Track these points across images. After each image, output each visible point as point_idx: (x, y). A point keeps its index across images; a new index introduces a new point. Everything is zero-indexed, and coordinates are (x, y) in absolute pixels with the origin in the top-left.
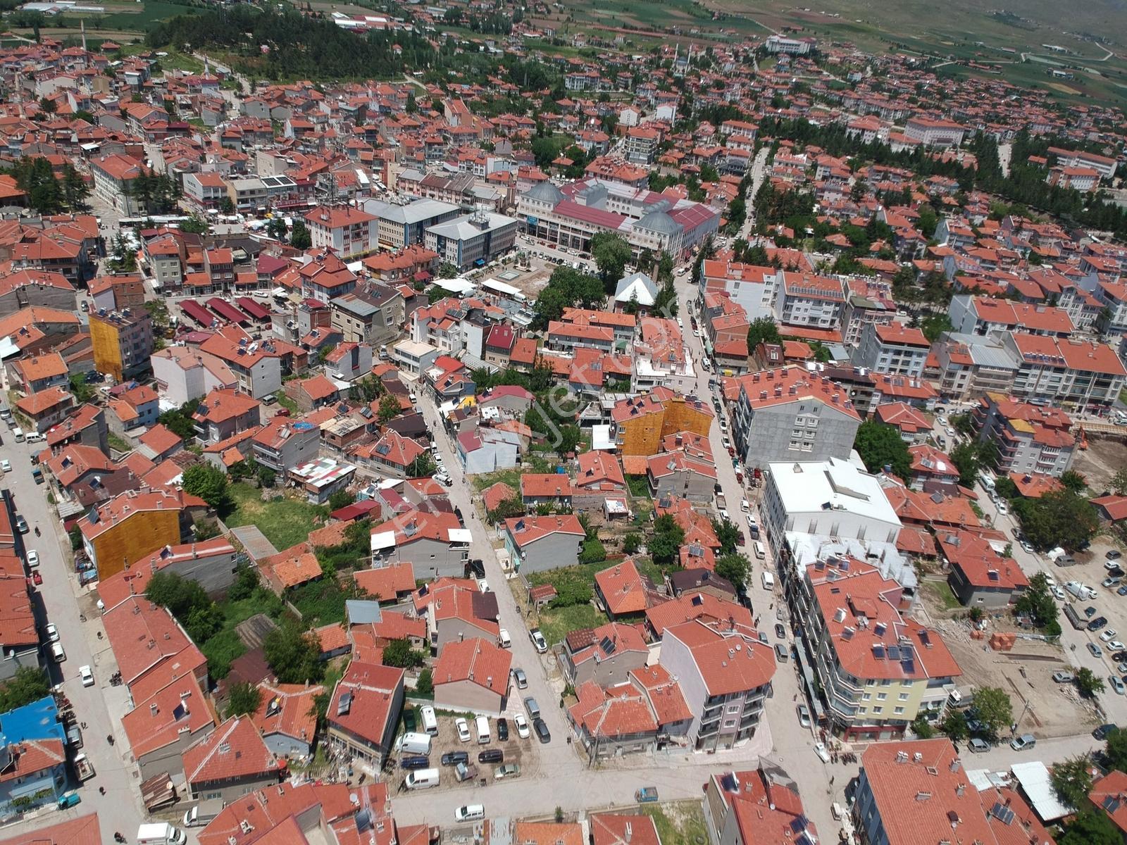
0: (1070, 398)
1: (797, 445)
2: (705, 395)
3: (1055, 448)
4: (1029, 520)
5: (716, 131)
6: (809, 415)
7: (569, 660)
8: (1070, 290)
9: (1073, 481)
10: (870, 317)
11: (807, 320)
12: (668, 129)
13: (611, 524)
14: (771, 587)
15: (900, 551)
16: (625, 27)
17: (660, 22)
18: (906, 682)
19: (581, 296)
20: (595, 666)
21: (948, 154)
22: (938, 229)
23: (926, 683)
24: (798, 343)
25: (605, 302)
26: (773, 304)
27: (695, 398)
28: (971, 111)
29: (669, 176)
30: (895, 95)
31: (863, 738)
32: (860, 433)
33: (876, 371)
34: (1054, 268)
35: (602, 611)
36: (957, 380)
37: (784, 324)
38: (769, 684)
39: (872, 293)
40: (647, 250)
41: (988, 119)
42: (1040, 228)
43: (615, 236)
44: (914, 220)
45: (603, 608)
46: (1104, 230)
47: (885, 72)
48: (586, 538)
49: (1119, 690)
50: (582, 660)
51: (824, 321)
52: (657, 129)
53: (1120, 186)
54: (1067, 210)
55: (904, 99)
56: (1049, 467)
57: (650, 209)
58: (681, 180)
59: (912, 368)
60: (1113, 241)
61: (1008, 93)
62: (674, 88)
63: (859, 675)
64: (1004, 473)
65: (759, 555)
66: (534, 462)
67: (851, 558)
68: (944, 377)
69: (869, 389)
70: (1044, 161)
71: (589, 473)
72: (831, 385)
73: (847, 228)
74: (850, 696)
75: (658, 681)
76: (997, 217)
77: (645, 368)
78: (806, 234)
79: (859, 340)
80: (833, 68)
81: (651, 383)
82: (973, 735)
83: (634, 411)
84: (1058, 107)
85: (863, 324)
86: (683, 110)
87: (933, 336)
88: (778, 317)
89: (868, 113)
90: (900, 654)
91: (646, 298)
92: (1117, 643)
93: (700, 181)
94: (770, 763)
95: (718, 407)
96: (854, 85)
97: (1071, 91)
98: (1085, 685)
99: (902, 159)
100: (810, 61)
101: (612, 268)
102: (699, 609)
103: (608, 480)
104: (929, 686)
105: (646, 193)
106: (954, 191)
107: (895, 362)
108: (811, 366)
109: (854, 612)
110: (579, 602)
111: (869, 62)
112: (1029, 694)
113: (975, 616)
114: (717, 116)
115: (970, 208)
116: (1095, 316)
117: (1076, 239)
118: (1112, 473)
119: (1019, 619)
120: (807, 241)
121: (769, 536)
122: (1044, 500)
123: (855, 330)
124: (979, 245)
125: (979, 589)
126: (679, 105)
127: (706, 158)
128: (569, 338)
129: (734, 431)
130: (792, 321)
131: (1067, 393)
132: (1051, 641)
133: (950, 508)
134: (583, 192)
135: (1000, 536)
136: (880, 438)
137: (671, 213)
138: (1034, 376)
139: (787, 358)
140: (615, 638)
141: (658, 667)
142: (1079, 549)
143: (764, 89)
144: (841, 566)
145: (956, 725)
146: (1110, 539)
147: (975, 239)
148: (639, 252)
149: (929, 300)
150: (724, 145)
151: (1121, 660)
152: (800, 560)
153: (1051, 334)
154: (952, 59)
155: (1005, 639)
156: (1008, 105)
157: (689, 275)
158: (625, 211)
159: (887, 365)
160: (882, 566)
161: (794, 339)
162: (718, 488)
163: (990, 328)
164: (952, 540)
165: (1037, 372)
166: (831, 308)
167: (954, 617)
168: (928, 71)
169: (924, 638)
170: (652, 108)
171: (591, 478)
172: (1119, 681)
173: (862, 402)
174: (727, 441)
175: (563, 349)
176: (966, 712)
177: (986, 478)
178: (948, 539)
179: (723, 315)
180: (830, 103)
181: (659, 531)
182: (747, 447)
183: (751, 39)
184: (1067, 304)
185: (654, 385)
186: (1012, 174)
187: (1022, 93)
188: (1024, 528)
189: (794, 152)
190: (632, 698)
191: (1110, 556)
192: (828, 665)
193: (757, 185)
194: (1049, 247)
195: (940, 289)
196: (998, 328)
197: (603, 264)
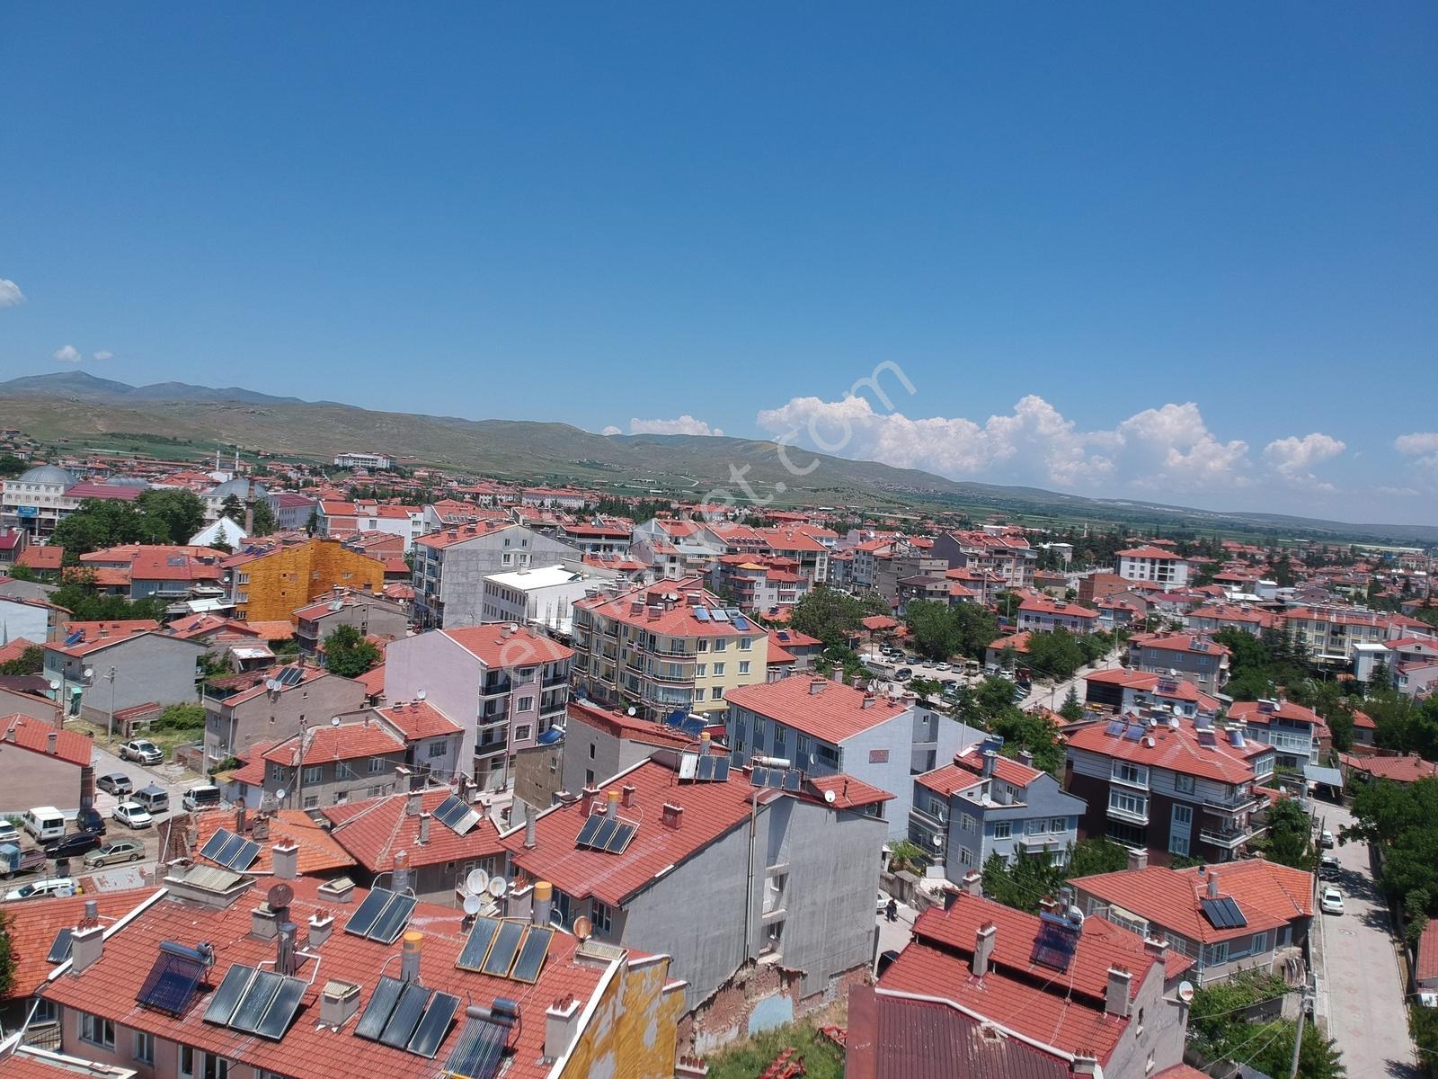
3: (790, 584)
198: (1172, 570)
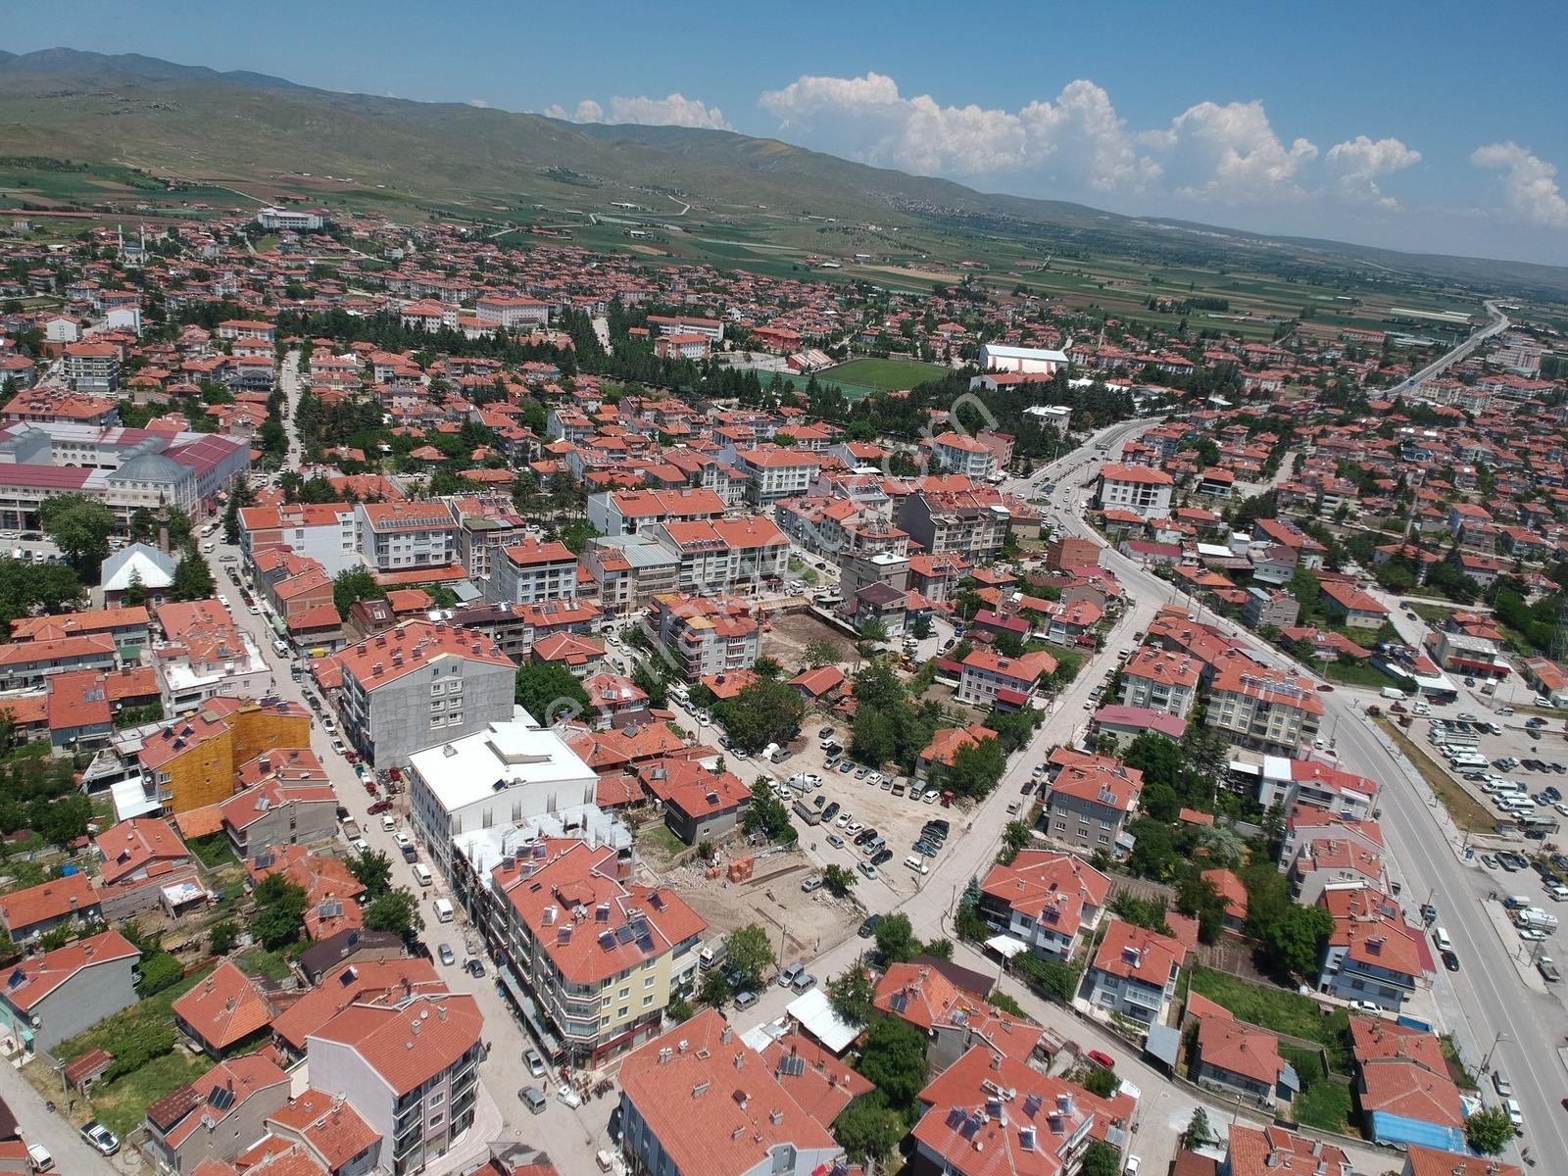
0: (742, 581)
1: (442, 720)
2: (291, 691)
3: (740, 638)
4: (734, 723)
5: (213, 336)
6: (447, 678)
7: (161, 1145)
8: (711, 466)
9: (766, 668)
10: (496, 540)
11: (413, 559)
12: (133, 340)
13: (181, 921)
14: (451, 917)
15: (603, 808)
16: (26, 207)
17: (84, 197)
18: (648, 962)
19: (40, 597)
20: (208, 1137)
21: (536, 336)
22: (549, 424)
23: (671, 953)
24: (408, 591)
25: (87, 597)
26: (359, 549)
27: (275, 700)
28: (549, 284)
29: (151, 404)
30: (452, 272)
31: (614, 1055)
32: (519, 682)
33: (520, 602)
34: (688, 446)
35: (199, 1054)
36: (618, 590)
37: (382, 571)
38: (478, 1044)
39: (490, 510)
40: (143, 509)
41: (572, 291)
42: (662, 405)
43: (79, 499)
44: (517, 416)
45: (198, 1048)
46: (729, 397)
47: (432, 246)
48: (143, 958)
49: (872, 875)
50: (182, 1138)
51: (437, 557)
52: (115, 342)
53: (733, 349)
54: (686, 383)
55: (464, 276)
56: (739, 660)
57: (132, 452)
58: (173, 407)
59: (562, 589)
60: (740, 408)
61: (586, 260)
62: (128, 285)
63: (591, 980)
64: (696, 680)
65: (424, 881)
66: (16, 872)
67: (547, 839)
68: (601, 590)
69: (517, 627)
70: (646, 332)
71: (123, 858)
72: (467, 633)
73: (434, 438)
74: (586, 1011)
75: (315, 1113)
76: (612, 400)
77: (181, 677)
78: (382, 453)
79: (488, 570)
80: (361, 245)
81: (198, 696)
82: (736, 991)
83: (179, 745)
84: (646, 271)
85: (488, 550)
86: (151, 311)
87: (577, 547)
88: (370, 563)
89: (424, 296)
90: (634, 933)
91: (157, 576)
92: (855, 826)
93: (204, 405)
94: (504, 1145)
95: (314, 702)
96: (396, 264)
97: (655, 252)
98: (836, 882)
99: (481, 346)
100: (328, 238)
101: (85, 544)
102: (354, 988)
103: (158, 859)
104: (675, 957)
105: (118, 431)
106: (556, 377)
107: (541, 586)
108: (435, 615)
109: (566, 905)
110: (155, 1055)
111: (410, 235)
112: (783, 917)
113: (705, 853)
114: (209, 317)
115: (578, 394)
116: (743, 489)
117: (702, 411)
118: (803, 648)
119: (752, 837)
120: (385, 460)
121: (431, 850)
122: (743, 696)
123: (479, 559)
124: (601, 434)
125: (702, 819)
126: (143, 306)
127: (206, 374)
128: (35, 665)
129: (346, 728)
130: (392, 565)
131: (737, 576)
132: (790, 849)
133: (649, 738)
134: (7, 444)
135: (709, 752)
136: (546, 681)
137: (168, 453)
138: (699, 565)
139: (398, 614)
140: (230, 1083)
141: (311, 1094)
142: (792, 738)
143: (271, 276)
144: (536, 854)
145: (716, 988)
146: (819, 717)
147: (595, 428)
148: (128, 515)
149: (562, 506)
150: (228, 351)
151: (864, 842)
152: (480, 866)
153: (704, 517)
154: (511, 226)
155: (743, 866)
156: (589, 274)
157: (221, 533)
158: (89, 461)
159: (532, 592)
160: (587, 835)
161: (402, 587)
162: (342, 813)
163: (639, 524)
164: (659, 774)
165: (701, 561)
166: (442, 539)
167: (683, 864)
168: (486, 242)
169: (656, 901)
170: (98, 314)
171: (127, 865)
172: (868, 865)
173: (511, 644)
174: (340, 744)
175: (25, 683)
176: (723, 968)
177: (677, 691)
178: (654, 773)
179: (289, 577)
180: (369, 288)
181: (264, 903)
182: (372, 744)
183: (233, 214)
184: (710, 481)
185: (204, 697)
186: (616, 350)
187: (601, 260)
188: (731, 734)
189: (336, 352)
190: (279, 1156)
191: (823, 734)
192: (550, 984)
193: (294, 401)
194: (677, 425)
195: (570, 490)
196: (647, 522)
197: (67, 542)
198: (1155, 495)
